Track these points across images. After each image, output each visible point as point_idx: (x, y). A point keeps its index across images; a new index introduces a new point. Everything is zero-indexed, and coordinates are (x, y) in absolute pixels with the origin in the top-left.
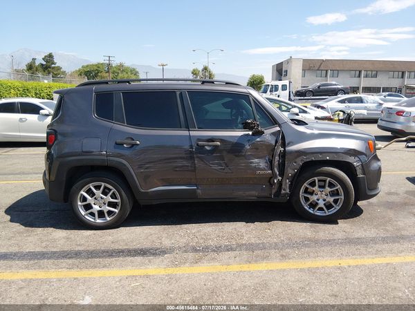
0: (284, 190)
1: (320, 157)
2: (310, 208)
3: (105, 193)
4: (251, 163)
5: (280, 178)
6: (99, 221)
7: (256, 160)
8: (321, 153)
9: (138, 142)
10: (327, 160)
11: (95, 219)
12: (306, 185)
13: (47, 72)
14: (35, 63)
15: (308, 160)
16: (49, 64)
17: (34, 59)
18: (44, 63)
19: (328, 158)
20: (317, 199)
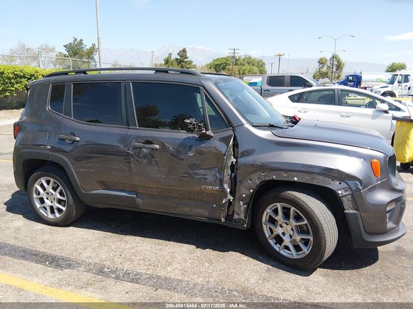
0: (238, 214)
1: (284, 176)
2: (276, 244)
3: (55, 189)
4: (195, 174)
5: (231, 198)
6: (51, 216)
7: (202, 171)
8: (286, 171)
9: (78, 139)
10: (295, 182)
11: (47, 213)
12: (268, 211)
13: (180, 65)
14: (170, 57)
15: (267, 179)
16: (182, 58)
17: (170, 54)
18: (179, 57)
19: (296, 179)
20: (284, 234)
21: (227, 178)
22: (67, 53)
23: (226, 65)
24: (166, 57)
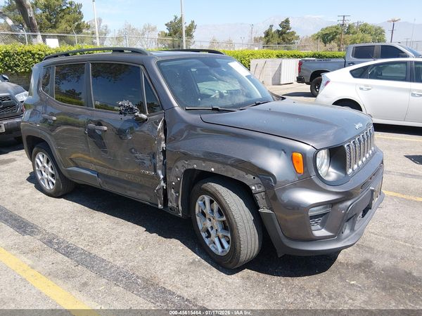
0: (171, 202)
1: (203, 166)
2: (207, 237)
3: (48, 163)
4: (135, 157)
5: (164, 185)
6: (48, 188)
7: (140, 155)
9: (55, 118)
10: (212, 173)
11: (45, 185)
12: (199, 202)
13: (281, 38)
14: (271, 30)
15: (190, 167)
16: (284, 30)
17: (271, 26)
18: (280, 29)
19: (213, 170)
20: (212, 228)
21: (159, 164)
22: (168, 32)
23: (336, 35)
24: (267, 29)
